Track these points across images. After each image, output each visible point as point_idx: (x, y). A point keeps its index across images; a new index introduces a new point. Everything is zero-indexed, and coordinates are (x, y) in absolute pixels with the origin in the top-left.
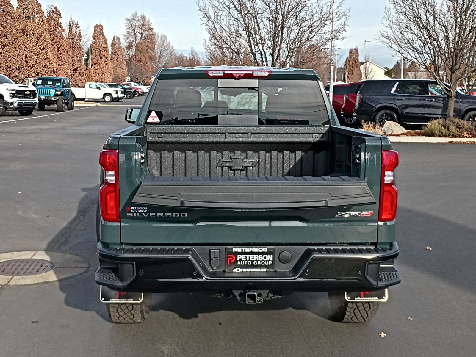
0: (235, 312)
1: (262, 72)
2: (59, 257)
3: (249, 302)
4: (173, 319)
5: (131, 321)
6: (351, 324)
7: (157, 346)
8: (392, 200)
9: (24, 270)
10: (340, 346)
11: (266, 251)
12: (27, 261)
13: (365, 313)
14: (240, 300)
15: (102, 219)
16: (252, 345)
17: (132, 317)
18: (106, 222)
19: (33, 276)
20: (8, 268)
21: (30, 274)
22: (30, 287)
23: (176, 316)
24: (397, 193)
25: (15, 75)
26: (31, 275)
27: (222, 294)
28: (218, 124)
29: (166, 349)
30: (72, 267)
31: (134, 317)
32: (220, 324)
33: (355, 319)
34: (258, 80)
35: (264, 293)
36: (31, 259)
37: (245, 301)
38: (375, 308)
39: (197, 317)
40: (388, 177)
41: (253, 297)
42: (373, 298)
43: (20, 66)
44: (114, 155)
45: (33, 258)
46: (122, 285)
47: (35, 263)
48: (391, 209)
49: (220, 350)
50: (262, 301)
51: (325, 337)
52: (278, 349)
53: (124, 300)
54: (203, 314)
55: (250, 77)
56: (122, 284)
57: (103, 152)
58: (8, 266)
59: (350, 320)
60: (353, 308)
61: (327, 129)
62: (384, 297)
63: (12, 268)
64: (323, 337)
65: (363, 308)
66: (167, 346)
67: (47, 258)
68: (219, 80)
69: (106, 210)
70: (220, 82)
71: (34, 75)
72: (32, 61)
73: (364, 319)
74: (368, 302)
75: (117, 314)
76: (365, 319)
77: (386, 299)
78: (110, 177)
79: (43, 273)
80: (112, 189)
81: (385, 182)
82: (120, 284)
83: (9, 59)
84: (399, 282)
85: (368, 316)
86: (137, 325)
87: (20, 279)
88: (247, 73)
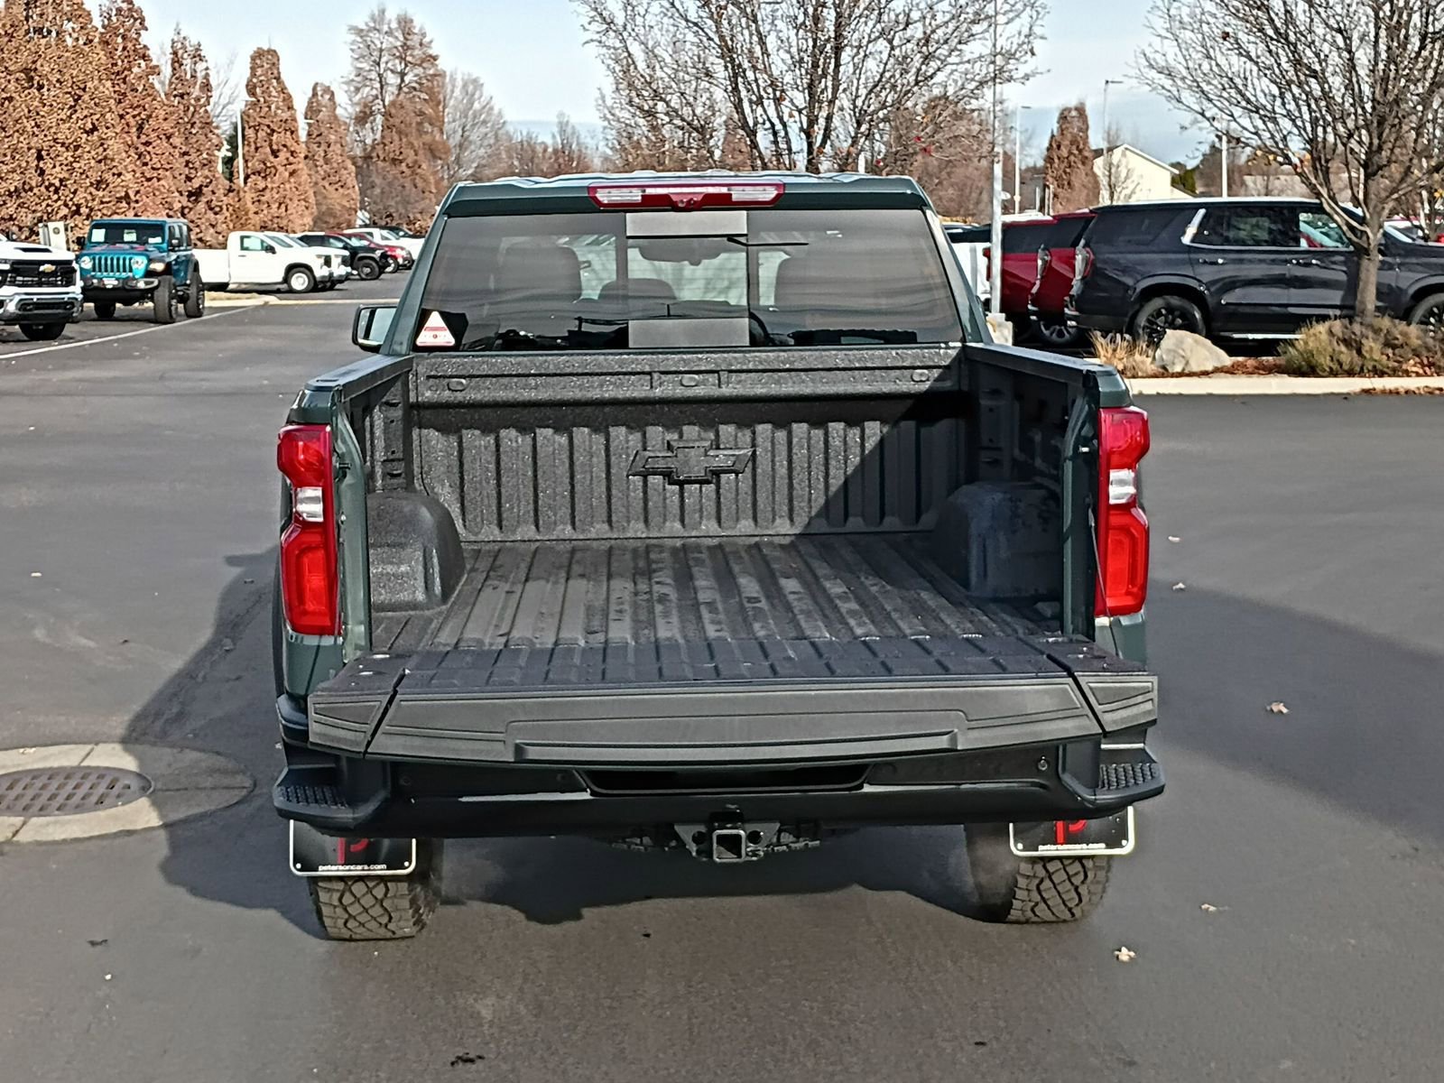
0: (690, 901)
1: (758, 188)
2: (165, 759)
3: (721, 856)
4: (508, 926)
5: (382, 932)
6: (1034, 928)
7: (461, 1001)
8: (1133, 554)
9: (60, 800)
10: (998, 988)
12: (68, 773)
13: (1073, 891)
14: (697, 852)
15: (289, 628)
16: (740, 991)
17: (384, 920)
18: (300, 636)
19: (85, 816)
20: (13, 794)
21: (79, 809)
22: (81, 847)
23: (518, 916)
24: (1147, 532)
26: (82, 812)
27: (646, 840)
28: (630, 346)
29: (485, 1009)
30: (205, 788)
31: (391, 918)
32: (647, 935)
33: (1042, 911)
34: (745, 212)
35: (767, 830)
36: (79, 768)
37: (710, 855)
38: (1101, 874)
39: (579, 917)
40: (1120, 486)
41: (732, 844)
42: (1091, 846)
43: (20, 186)
44: (319, 440)
45: (85, 764)
46: (354, 819)
47: (93, 778)
48: (1132, 580)
49: (645, 1005)
50: (762, 853)
51: (955, 963)
52: (816, 1001)
53: (360, 867)
54: (595, 910)
55: (721, 202)
56: (351, 815)
57: (288, 432)
58: (10, 788)
59: (1029, 914)
60: (1035, 876)
61: (953, 353)
62: (1124, 842)
63: (23, 796)
64: (949, 964)
65: (1066, 877)
66: (491, 1000)
67: (129, 763)
68: (628, 215)
69: (302, 601)
70: (634, 222)
71: (64, 211)
72: (58, 169)
73: (1070, 910)
74: (1080, 859)
75: (339, 910)
76: (1074, 911)
77: (1128, 846)
78: (310, 505)
79: (117, 806)
80: (315, 538)
81: (1112, 501)
82: (344, 814)
84: (1159, 791)
85: (1080, 900)
86: (403, 944)
87: (48, 824)
88: (711, 190)
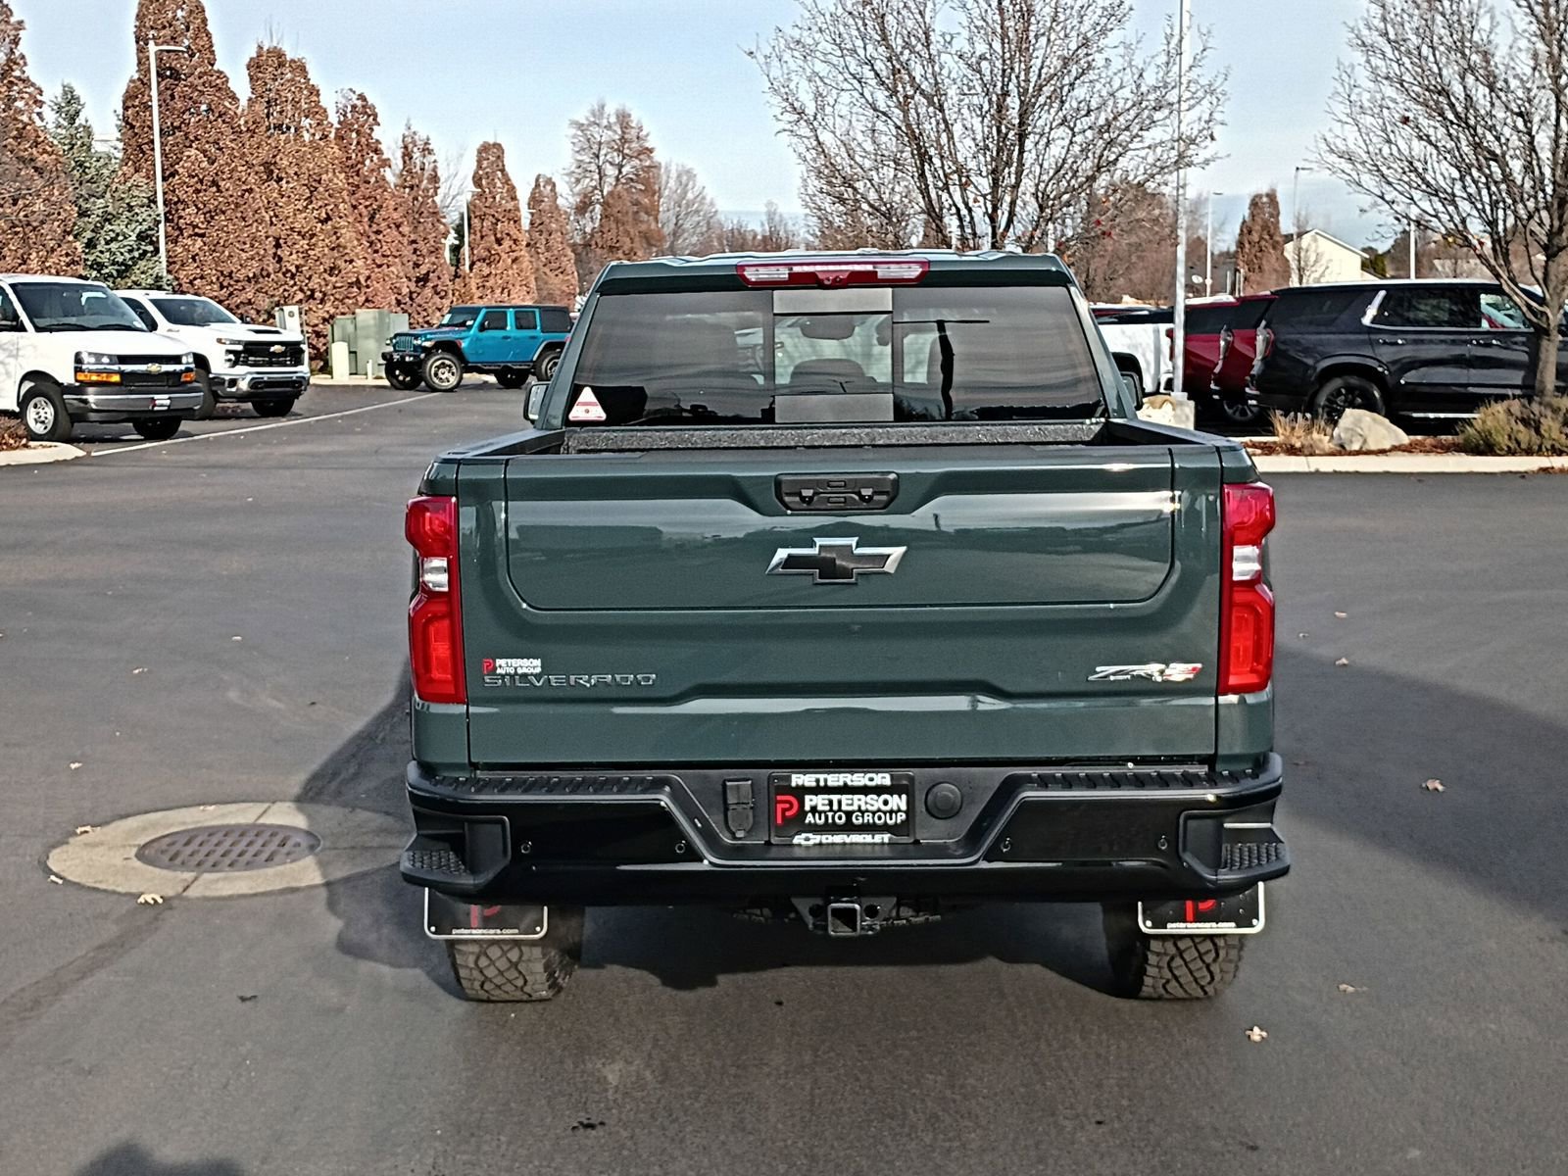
0: (827, 970)
1: (903, 266)
2: (330, 815)
3: (838, 930)
4: (645, 991)
5: (518, 995)
6: (1167, 1005)
7: (590, 1066)
8: (1258, 630)
9: (233, 856)
10: (1125, 1066)
11: (887, 781)
12: (243, 830)
13: (1205, 969)
14: (814, 924)
15: (416, 695)
16: (866, 1062)
17: (520, 982)
18: (426, 703)
19: (254, 873)
20: (189, 849)
21: (249, 865)
22: (244, 903)
23: (654, 980)
24: (1272, 609)
25: (243, 297)
26: (252, 869)
27: (766, 911)
28: (777, 421)
29: (612, 1074)
30: (371, 847)
31: (526, 982)
32: (780, 1003)
33: (1173, 986)
34: (890, 290)
35: (885, 905)
36: (254, 826)
37: (825, 928)
38: (1233, 953)
39: (713, 983)
40: (1244, 563)
41: (848, 917)
42: (1220, 924)
43: (258, 272)
44: (444, 510)
45: (261, 821)
46: (475, 885)
47: (266, 836)
48: (1257, 657)
49: (769, 1075)
50: (878, 928)
51: (1083, 1039)
52: (941, 1074)
53: (492, 931)
54: (731, 977)
55: (867, 280)
56: (472, 882)
57: (415, 504)
58: (187, 844)
59: (1162, 991)
60: (1166, 954)
61: (1096, 429)
62: (1255, 921)
63: (198, 851)
64: (1078, 1040)
65: (1197, 955)
66: (617, 1067)
67: (300, 821)
68: (775, 292)
69: (428, 670)
70: (780, 299)
71: (300, 296)
72: (294, 256)
73: (1202, 987)
74: (1211, 937)
75: (476, 973)
76: (1207, 989)
77: (1259, 925)
78: (437, 576)
79: (285, 863)
80: (440, 608)
81: (1236, 578)
82: (468, 881)
83: (227, 253)
84: (1284, 872)
85: (1213, 978)
86: (540, 1007)
87: (217, 880)
88: (857, 268)
